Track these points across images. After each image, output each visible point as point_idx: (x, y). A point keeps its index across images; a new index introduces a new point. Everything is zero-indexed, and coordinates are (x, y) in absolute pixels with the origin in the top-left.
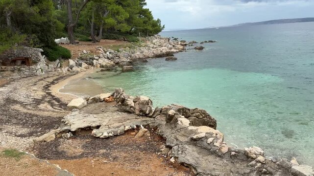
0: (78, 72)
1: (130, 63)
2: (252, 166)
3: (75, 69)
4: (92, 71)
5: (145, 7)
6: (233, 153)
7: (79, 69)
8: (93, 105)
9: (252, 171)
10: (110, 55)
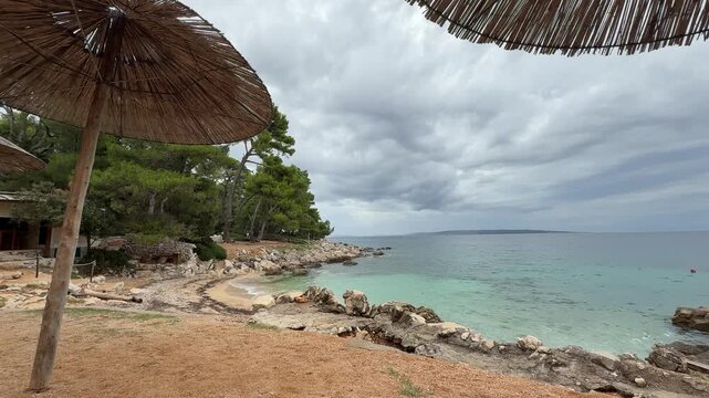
0: (236, 275)
1: (301, 266)
2: (535, 358)
3: (233, 271)
4: (253, 275)
5: (312, 207)
6: (502, 347)
7: (238, 272)
8: (282, 306)
9: (538, 364)
10: (275, 258)
